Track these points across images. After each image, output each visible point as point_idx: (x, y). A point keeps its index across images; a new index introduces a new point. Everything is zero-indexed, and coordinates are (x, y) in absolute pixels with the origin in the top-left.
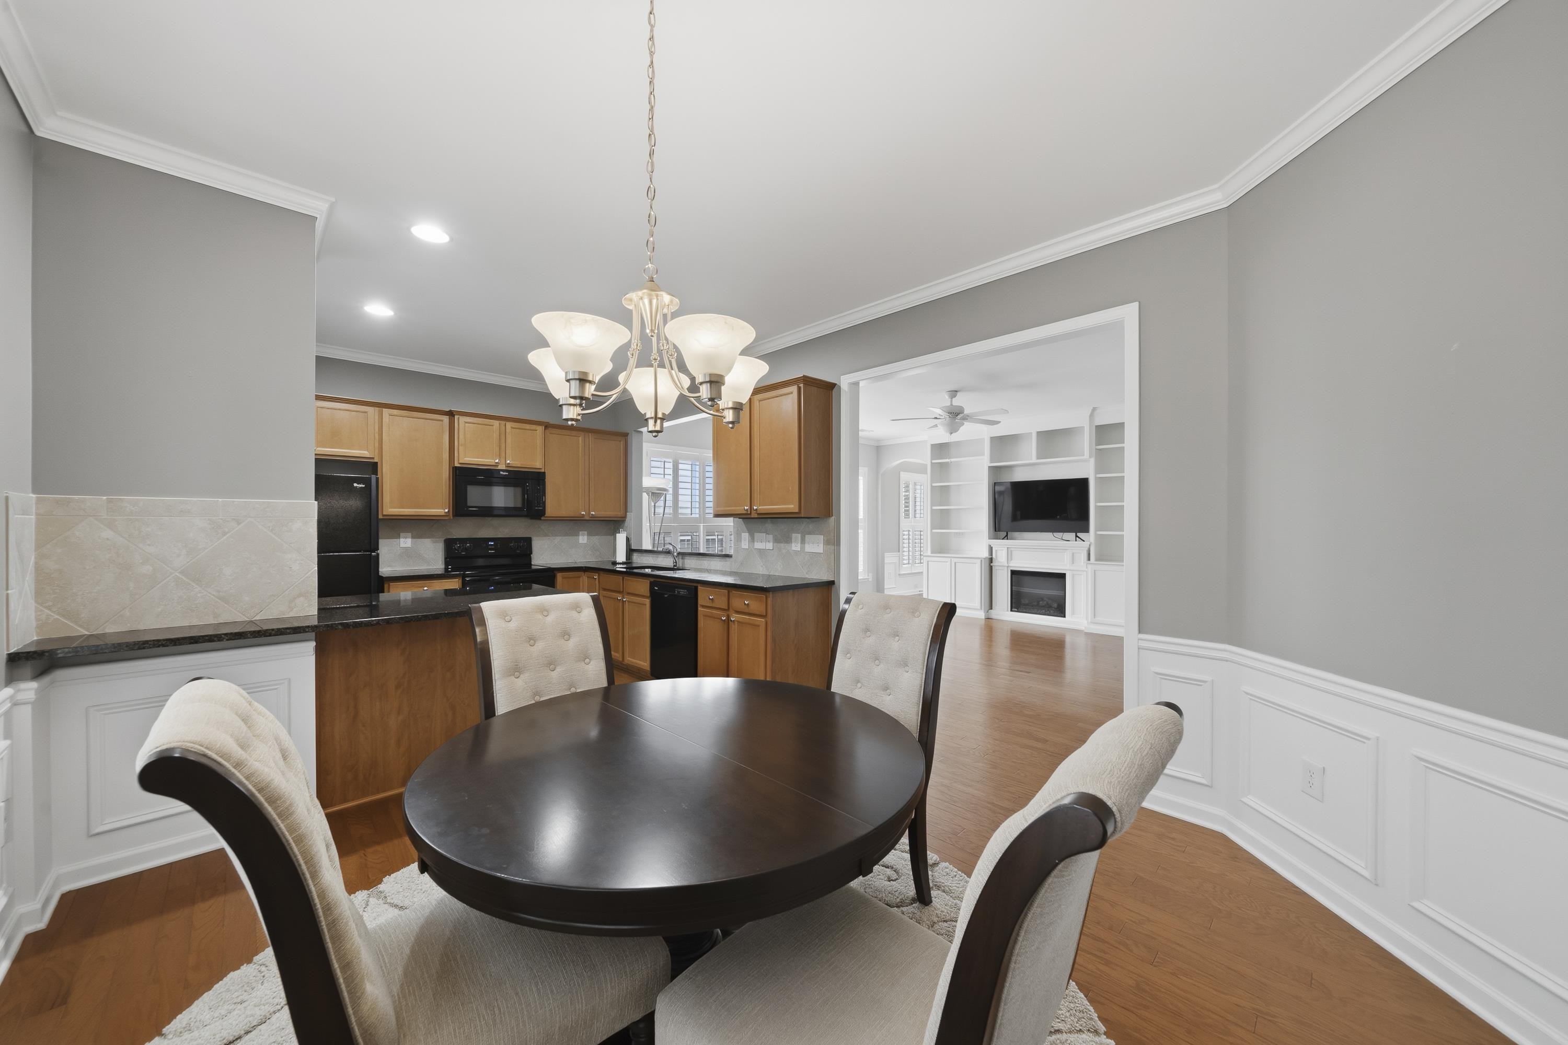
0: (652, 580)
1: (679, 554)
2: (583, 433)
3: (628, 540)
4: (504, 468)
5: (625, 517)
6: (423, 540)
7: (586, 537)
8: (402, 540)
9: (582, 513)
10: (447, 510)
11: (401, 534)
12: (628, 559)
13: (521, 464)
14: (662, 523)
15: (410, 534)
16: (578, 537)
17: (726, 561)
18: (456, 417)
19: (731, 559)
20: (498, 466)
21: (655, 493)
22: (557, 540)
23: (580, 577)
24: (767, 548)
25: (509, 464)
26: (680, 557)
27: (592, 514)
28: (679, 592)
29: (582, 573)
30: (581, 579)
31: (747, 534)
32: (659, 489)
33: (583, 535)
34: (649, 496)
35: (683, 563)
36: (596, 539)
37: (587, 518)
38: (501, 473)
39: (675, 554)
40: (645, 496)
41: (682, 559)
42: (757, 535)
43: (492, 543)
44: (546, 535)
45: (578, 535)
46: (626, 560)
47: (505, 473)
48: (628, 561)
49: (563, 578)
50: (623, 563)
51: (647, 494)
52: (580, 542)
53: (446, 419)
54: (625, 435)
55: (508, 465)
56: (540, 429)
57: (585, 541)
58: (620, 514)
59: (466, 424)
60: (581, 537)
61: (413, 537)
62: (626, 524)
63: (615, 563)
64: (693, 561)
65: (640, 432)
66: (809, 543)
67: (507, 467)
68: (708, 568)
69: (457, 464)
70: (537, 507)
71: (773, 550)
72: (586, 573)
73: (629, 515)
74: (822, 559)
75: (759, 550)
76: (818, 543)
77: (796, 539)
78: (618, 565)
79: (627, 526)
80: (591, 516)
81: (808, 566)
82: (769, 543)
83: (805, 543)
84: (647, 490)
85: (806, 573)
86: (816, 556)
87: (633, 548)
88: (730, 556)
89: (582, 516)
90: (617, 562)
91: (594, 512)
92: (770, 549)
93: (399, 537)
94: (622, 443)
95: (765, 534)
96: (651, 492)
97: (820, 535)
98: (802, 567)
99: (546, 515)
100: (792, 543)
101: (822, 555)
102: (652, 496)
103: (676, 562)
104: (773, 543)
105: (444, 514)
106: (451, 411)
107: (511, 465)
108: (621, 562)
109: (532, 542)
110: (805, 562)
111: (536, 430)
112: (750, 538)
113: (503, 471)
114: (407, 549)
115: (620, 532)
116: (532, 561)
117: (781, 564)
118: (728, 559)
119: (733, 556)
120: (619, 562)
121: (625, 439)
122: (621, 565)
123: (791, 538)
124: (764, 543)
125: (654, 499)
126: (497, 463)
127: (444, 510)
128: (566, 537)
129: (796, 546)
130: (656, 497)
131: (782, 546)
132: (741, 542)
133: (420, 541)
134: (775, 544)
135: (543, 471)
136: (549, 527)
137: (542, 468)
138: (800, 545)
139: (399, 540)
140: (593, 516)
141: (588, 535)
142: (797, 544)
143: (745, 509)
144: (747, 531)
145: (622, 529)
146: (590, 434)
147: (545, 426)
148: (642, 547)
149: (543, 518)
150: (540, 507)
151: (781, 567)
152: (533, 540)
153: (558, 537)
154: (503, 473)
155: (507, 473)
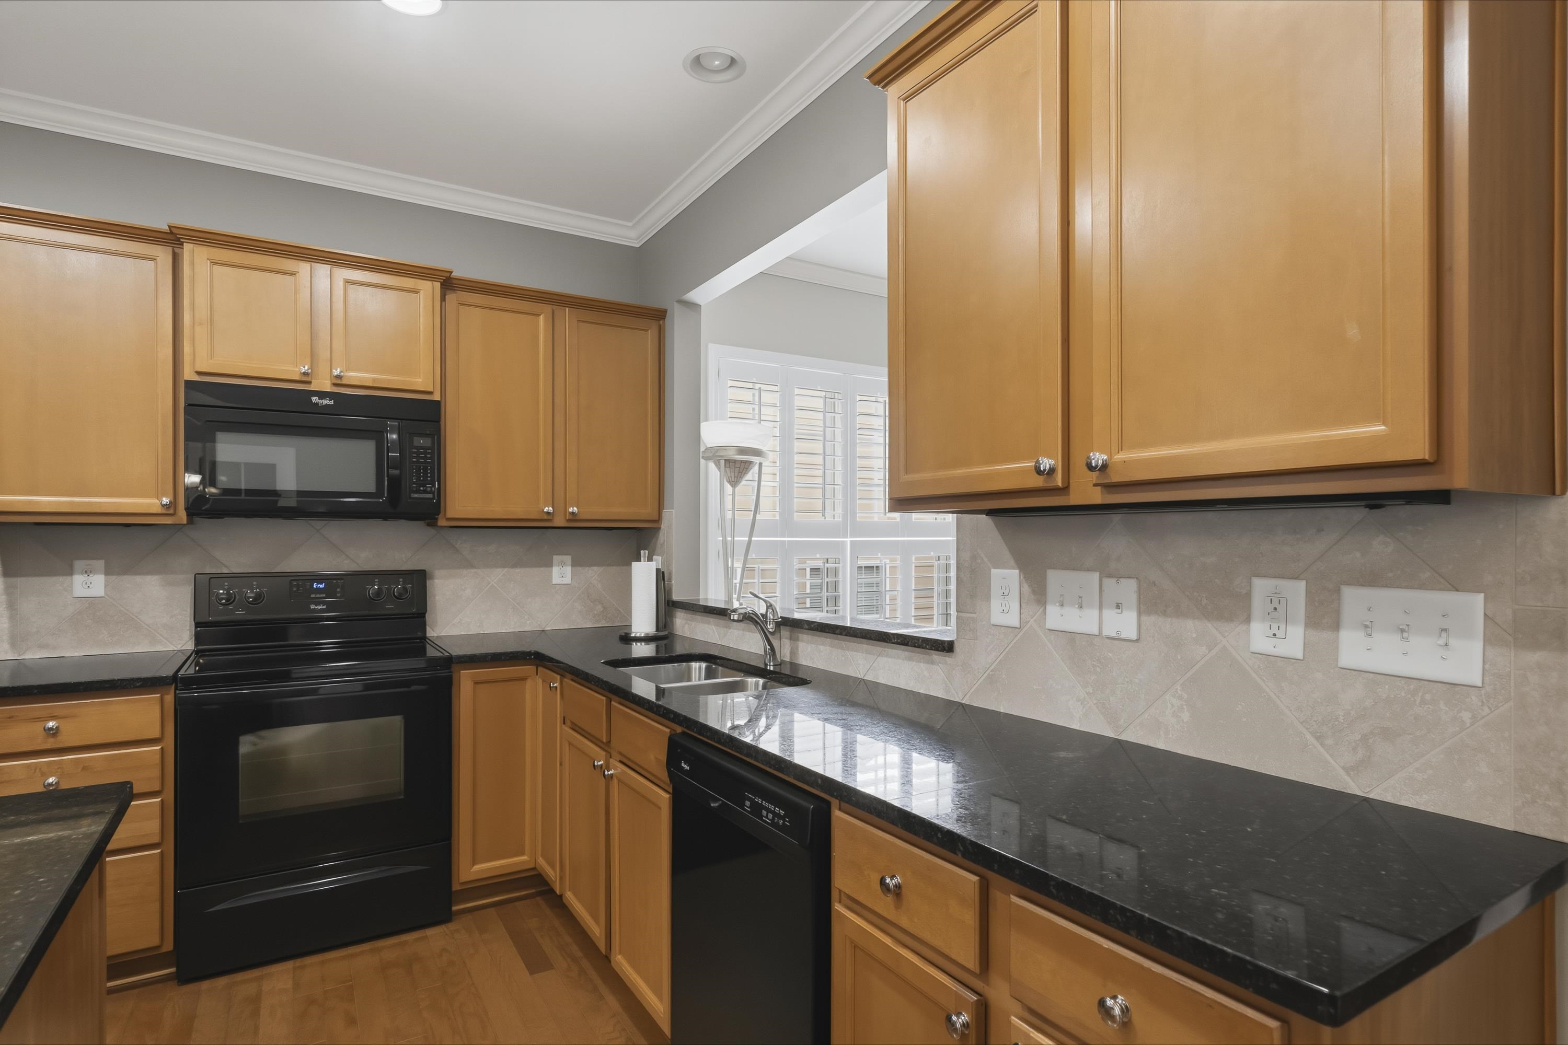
0: (679, 729)
1: (785, 623)
2: (548, 308)
3: (661, 576)
4: (327, 387)
5: (658, 520)
6: (138, 579)
7: (568, 570)
8: (78, 580)
9: (546, 509)
10: (166, 500)
11: (79, 564)
12: (661, 625)
13: (374, 380)
14: (751, 535)
15: (101, 564)
16: (550, 569)
17: (933, 663)
18: (187, 247)
19: (948, 659)
20: (310, 383)
21: (735, 461)
22: (496, 576)
23: (524, 679)
24: (1106, 633)
25: (339, 377)
26: (785, 633)
27: (573, 513)
28: (757, 809)
29: (529, 669)
30: (529, 683)
31: (1013, 575)
32: (743, 451)
33: (562, 564)
34: (719, 469)
35: (793, 653)
36: (593, 574)
37: (559, 521)
38: (315, 399)
39: (771, 627)
40: (712, 473)
41: (791, 639)
42: (1055, 578)
43: (322, 586)
44: (470, 565)
45: (550, 565)
46: (658, 629)
47: (326, 402)
48: (662, 634)
49: (476, 683)
50: (647, 639)
51: (717, 464)
52: (554, 582)
53: (163, 254)
54: (659, 316)
55: (338, 381)
56: (429, 289)
57: (567, 580)
58: (645, 511)
59: (216, 267)
60: (556, 570)
61: (109, 571)
62: (662, 537)
63: (627, 639)
64: (822, 648)
65: (694, 307)
66: (1367, 628)
67: (335, 385)
68: (869, 677)
69: (189, 374)
70: (418, 491)
71: (1137, 640)
72: (540, 669)
73: (666, 513)
74: (1466, 716)
75: (1071, 636)
76: (1444, 634)
77: (1275, 604)
78: (634, 643)
79: (662, 545)
80: (571, 517)
81: (1358, 737)
82: (1119, 611)
83: (1336, 626)
84: (715, 454)
85: (1347, 770)
86: (1420, 694)
87: (676, 597)
88: (947, 647)
89: (546, 517)
90: (633, 635)
91: (575, 509)
92: (1123, 636)
93: (70, 572)
94: (650, 336)
95: (1096, 575)
96: (725, 460)
97: (1457, 591)
98: (1319, 738)
99: (450, 514)
100: (1248, 620)
101: (1473, 698)
102: (728, 469)
103: (772, 649)
104: (1140, 614)
105: (159, 510)
106: (174, 231)
107: (344, 382)
108: (643, 635)
109: (428, 582)
110: (1341, 717)
111: (416, 292)
112: (1026, 588)
113: (322, 395)
114: (92, 602)
115: (642, 559)
116: (428, 628)
117: (1185, 707)
118: (936, 656)
119: (957, 647)
120: (638, 635)
121: (660, 327)
122: (643, 643)
123: (1246, 598)
124: (1096, 613)
125: (733, 478)
126: (305, 374)
127: (158, 499)
128: (518, 570)
129: (1275, 635)
130: (737, 470)
131: (1190, 627)
132: (988, 598)
133: (128, 581)
134: (1144, 618)
135: (437, 397)
136: (465, 544)
137: (432, 390)
138: (1305, 630)
139: (69, 578)
140: (574, 516)
141: (574, 564)
142: (1283, 627)
143: (1040, 467)
144: (1012, 563)
145: (647, 551)
146: (567, 309)
147: (442, 281)
148: (699, 596)
149: (442, 522)
150: (425, 492)
151: (1186, 716)
152: (432, 578)
153: (499, 570)
154: (320, 401)
155: (332, 402)
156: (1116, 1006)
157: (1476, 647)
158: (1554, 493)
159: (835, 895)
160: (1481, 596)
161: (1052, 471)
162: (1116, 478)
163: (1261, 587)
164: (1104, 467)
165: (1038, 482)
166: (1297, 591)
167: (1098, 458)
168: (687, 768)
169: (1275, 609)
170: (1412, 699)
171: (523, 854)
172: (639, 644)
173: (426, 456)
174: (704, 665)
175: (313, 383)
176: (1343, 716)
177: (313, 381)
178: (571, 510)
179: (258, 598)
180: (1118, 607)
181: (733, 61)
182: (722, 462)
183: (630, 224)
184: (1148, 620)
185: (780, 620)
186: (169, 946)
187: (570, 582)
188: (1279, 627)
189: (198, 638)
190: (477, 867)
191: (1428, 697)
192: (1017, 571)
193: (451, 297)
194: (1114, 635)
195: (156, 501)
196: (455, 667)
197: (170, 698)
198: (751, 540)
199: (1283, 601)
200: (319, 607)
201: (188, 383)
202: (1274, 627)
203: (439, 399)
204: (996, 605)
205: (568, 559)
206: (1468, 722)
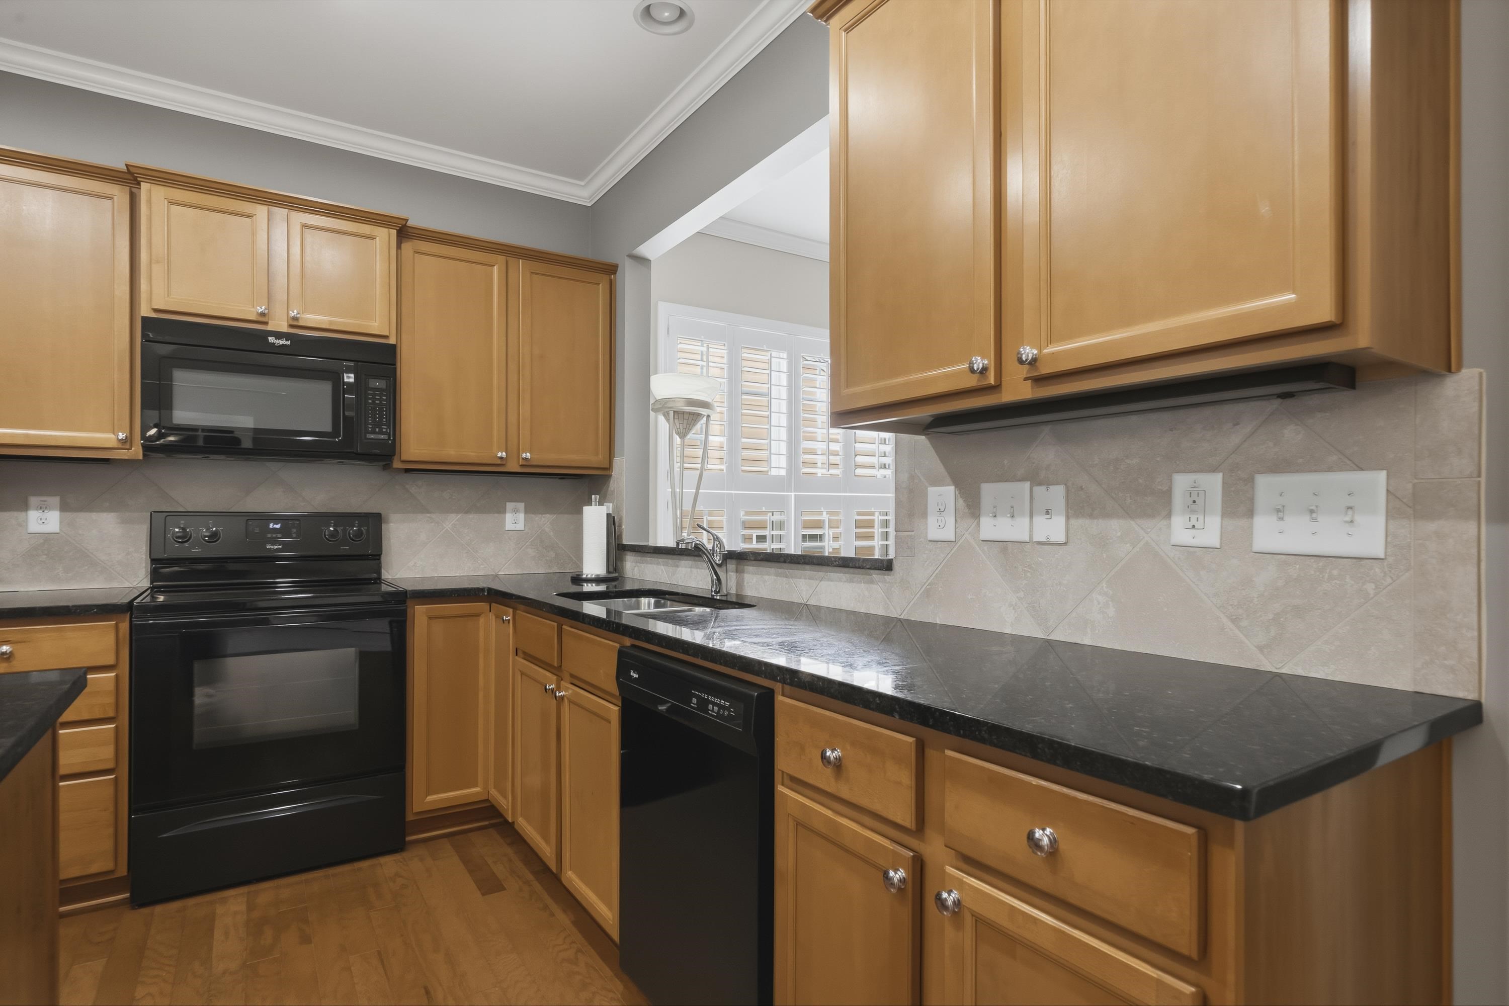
0: (628, 642)
1: (731, 556)
2: (501, 259)
3: (612, 522)
4: (284, 328)
5: (609, 468)
6: (94, 516)
7: (521, 516)
8: (33, 516)
9: (499, 454)
10: (121, 436)
11: (34, 500)
12: (611, 569)
13: (331, 323)
14: (698, 488)
15: (55, 500)
16: (503, 515)
17: (872, 582)
18: (144, 186)
19: (888, 578)
20: (266, 323)
21: (684, 413)
22: (451, 521)
23: (478, 615)
24: (1036, 538)
25: (295, 319)
26: (731, 565)
27: (526, 459)
28: (703, 704)
29: (482, 606)
30: (482, 620)
31: (949, 491)
32: (691, 402)
33: (516, 511)
34: (668, 420)
35: (740, 584)
36: (546, 521)
37: (513, 467)
38: (271, 339)
39: (718, 559)
40: (662, 425)
41: (737, 572)
42: (989, 490)
43: (278, 526)
44: (424, 510)
45: (503, 511)
46: (608, 572)
47: (283, 342)
48: (612, 575)
49: (430, 618)
50: (598, 580)
51: (666, 415)
52: (507, 528)
53: (119, 193)
54: (611, 270)
55: (294, 323)
56: (385, 236)
57: (520, 526)
58: (597, 459)
59: (173, 207)
60: (509, 518)
61: (64, 507)
62: (613, 485)
63: (578, 579)
64: (766, 577)
65: (643, 261)
66: (1279, 512)
67: (291, 326)
68: (812, 602)
69: (145, 311)
70: (374, 432)
71: (1065, 544)
72: (493, 605)
73: (617, 461)
74: (1370, 588)
75: (1004, 546)
76: (1350, 512)
77: (1194, 497)
78: (585, 584)
79: (613, 492)
80: (524, 463)
81: (1271, 616)
82: (1048, 517)
83: (1250, 513)
84: (663, 406)
85: (1261, 648)
86: (1328, 571)
87: (625, 541)
88: (887, 566)
89: (499, 462)
90: (584, 576)
91: (528, 454)
92: (1053, 540)
93: (25, 507)
94: (602, 290)
95: (1027, 485)
96: (674, 411)
97: (1363, 470)
98: (1235, 620)
99: (404, 458)
100: (1169, 515)
101: (1377, 570)
102: (676, 421)
103: (719, 579)
104: (1068, 518)
105: (113, 444)
106: (132, 170)
107: (301, 323)
108: (593, 577)
109: (384, 526)
110: (1256, 600)
111: (372, 238)
112: (961, 502)
113: (279, 335)
114: (47, 538)
115: (593, 503)
116: (383, 571)
117: (1110, 603)
118: (876, 575)
119: (896, 565)
120: (589, 576)
121: (611, 281)
122: (594, 585)
123: (1167, 496)
124: (1027, 520)
125: (682, 428)
126: (263, 314)
127: (114, 434)
128: (471, 516)
129: (1194, 526)
130: (685, 422)
131: (1115, 526)
132: (924, 515)
133: (83, 518)
134: (1073, 521)
135: (392, 341)
136: (418, 487)
137: (388, 335)
138: (1222, 520)
139: (24, 514)
140: (526, 463)
141: (526, 512)
142: (1201, 518)
143: (973, 368)
144: (948, 479)
145: (598, 496)
146: (521, 260)
147: (398, 228)
148: (648, 542)
149: (397, 464)
150: (381, 433)
151: (1111, 611)
152: (387, 522)
153: (453, 515)
154: (277, 341)
155: (288, 343)
156: (1043, 835)
157: (1380, 520)
158: (1449, 370)
159: (778, 777)
160: (1383, 474)
161: (984, 370)
162: (1045, 370)
163: (1182, 482)
164: (1034, 362)
165: (972, 382)
166: (1213, 482)
167: (1028, 352)
168: (636, 676)
169: (1194, 502)
170: (1321, 576)
171: (477, 786)
172: (590, 585)
173: (381, 398)
174: (652, 600)
175: (269, 324)
176: (1257, 598)
177: (270, 322)
178: (524, 455)
179: (214, 536)
180: (1047, 513)
181: (682, 13)
182: (672, 413)
183: (583, 183)
184: (1075, 523)
185: (727, 552)
186: (123, 871)
187: (522, 528)
188: (1197, 518)
189: (155, 575)
190: (430, 798)
191: (1335, 572)
192: (952, 488)
193: (407, 246)
194: (1044, 539)
195: (112, 436)
196: (409, 603)
197: (125, 626)
198: (699, 492)
199: (1202, 494)
200: (276, 547)
201: (144, 319)
202: (1194, 518)
203: (395, 343)
204: (932, 520)
205: (521, 506)
206: (1372, 592)
